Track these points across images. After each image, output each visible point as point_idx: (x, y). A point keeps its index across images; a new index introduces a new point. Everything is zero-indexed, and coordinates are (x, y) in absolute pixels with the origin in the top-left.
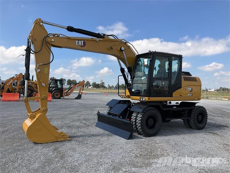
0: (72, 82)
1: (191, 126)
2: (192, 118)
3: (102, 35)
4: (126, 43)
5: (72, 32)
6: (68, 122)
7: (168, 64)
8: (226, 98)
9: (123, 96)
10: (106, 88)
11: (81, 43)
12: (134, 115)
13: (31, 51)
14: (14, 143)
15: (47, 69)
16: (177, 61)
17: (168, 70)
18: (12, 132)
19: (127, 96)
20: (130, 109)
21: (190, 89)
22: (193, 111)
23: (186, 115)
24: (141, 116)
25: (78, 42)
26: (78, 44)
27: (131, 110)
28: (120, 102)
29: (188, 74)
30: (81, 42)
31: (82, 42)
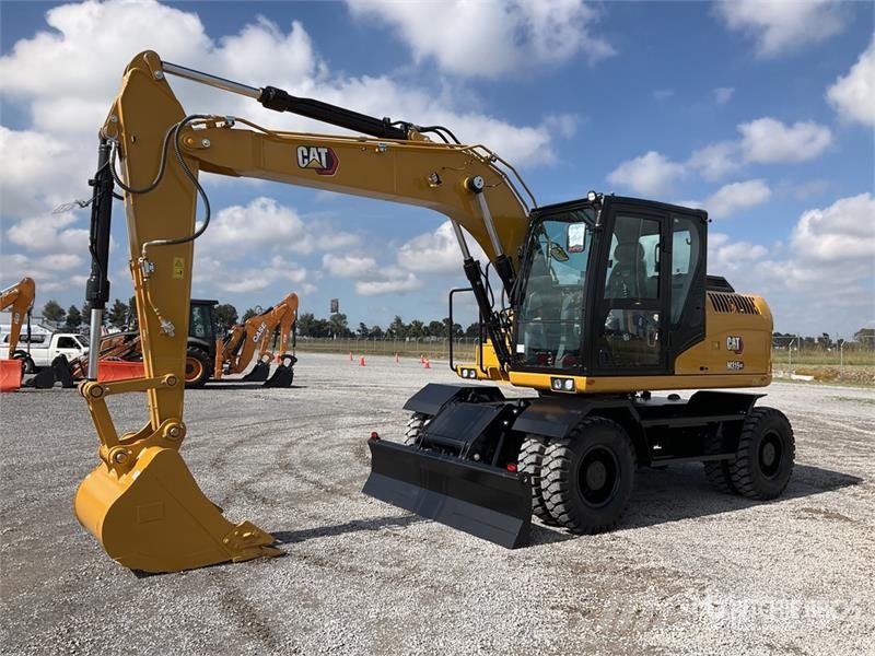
0: (221, 315)
1: (736, 484)
2: (741, 454)
3: (398, 126)
4: (491, 159)
5: (282, 111)
6: (246, 477)
7: (659, 245)
8: (807, 375)
9: (470, 370)
10: (353, 335)
11: (317, 158)
12: (530, 446)
13: (117, 189)
14: (46, 577)
15: (182, 260)
16: (688, 232)
17: (658, 268)
18: (25, 524)
19: (486, 372)
20: (511, 424)
21: (735, 343)
22: (745, 428)
23: (718, 446)
24: (562, 452)
25: (306, 154)
26: (306, 160)
27: (513, 428)
28: (462, 394)
29: (721, 283)
30: (319, 154)
31: (323, 151)
